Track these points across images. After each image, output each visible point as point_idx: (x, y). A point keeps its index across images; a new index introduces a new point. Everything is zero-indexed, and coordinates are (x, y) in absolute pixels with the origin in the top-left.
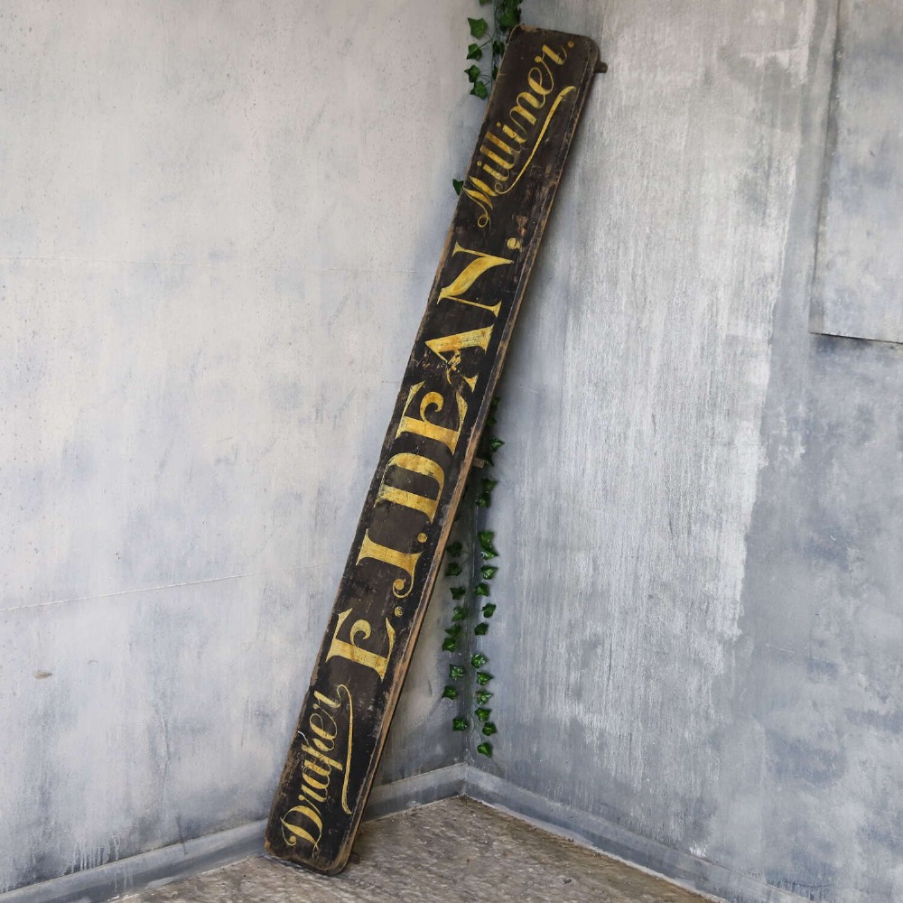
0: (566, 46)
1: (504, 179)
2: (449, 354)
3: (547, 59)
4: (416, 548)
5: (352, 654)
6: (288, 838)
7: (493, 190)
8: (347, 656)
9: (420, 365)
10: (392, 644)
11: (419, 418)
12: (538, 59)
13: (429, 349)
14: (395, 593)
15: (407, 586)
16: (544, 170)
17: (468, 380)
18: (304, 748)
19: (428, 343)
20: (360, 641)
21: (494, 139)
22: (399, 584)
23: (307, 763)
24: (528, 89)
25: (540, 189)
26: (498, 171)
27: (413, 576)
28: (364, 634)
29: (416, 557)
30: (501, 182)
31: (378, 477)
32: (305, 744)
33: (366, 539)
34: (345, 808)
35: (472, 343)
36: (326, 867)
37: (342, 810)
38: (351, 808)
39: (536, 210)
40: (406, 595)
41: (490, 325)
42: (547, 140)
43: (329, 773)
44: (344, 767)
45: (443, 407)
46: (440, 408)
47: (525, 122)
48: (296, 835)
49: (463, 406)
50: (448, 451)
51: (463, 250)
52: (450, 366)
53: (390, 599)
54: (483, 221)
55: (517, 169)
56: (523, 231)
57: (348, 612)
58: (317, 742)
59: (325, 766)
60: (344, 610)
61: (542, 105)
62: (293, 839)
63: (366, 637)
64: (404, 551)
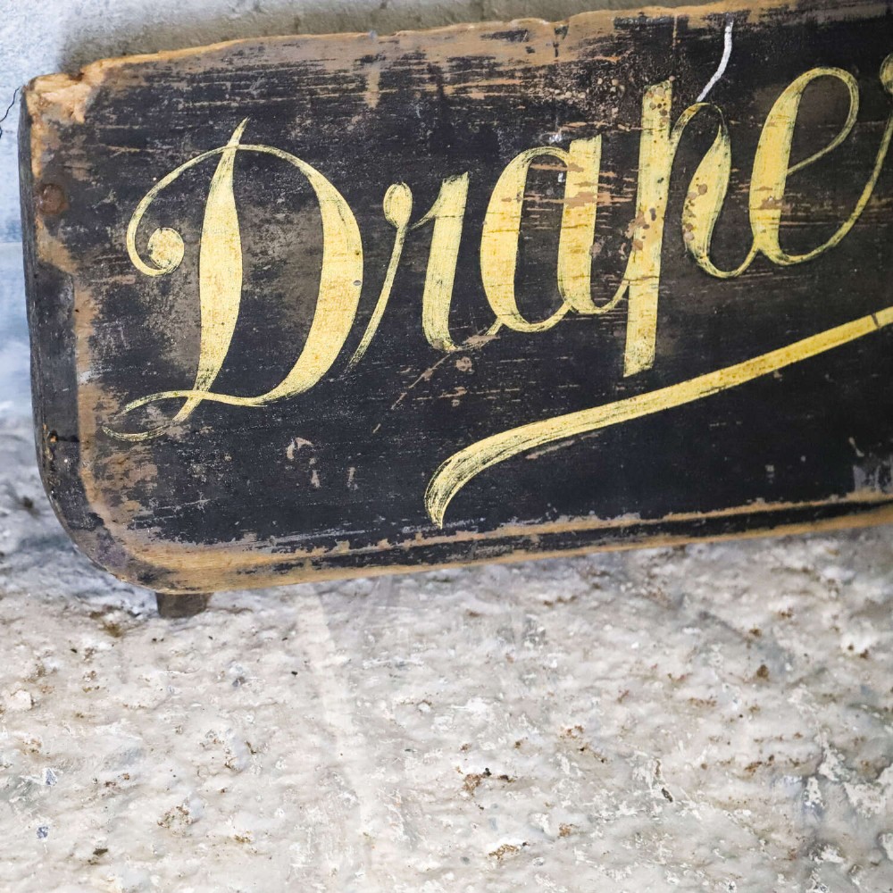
18: (658, 98)
23: (584, 158)
32: (682, 97)
34: (448, 480)
37: (433, 464)
38: (459, 508)
43: (585, 306)
44: (649, 381)
58: (715, 166)
59: (607, 269)
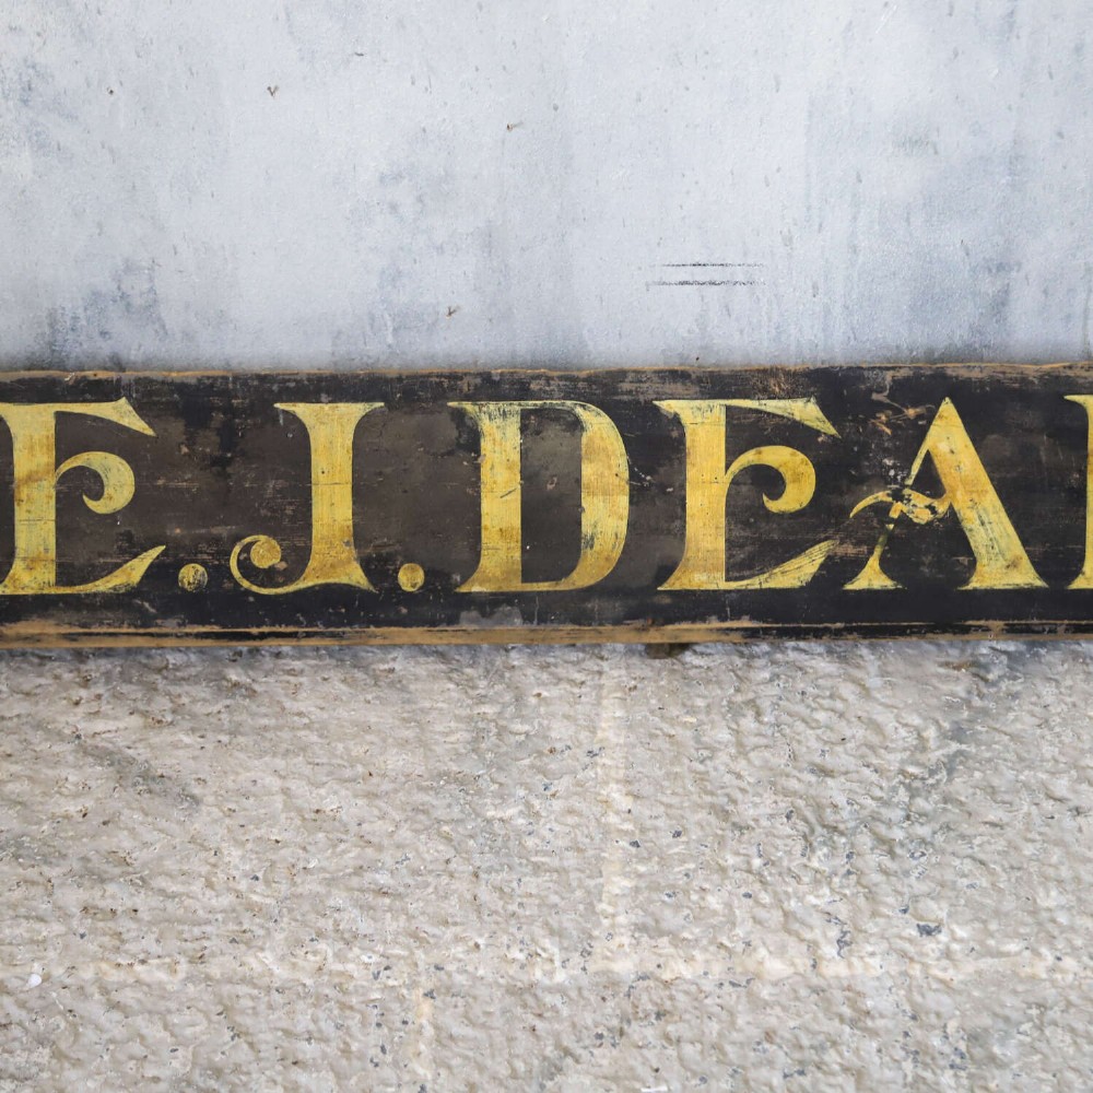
2: (930, 482)
4: (379, 567)
5: (31, 478)
8: (23, 463)
9: (881, 406)
10: (103, 586)
11: (732, 453)
13: (930, 417)
14: (237, 549)
15: (268, 576)
17: (873, 563)
19: (947, 408)
20: (75, 489)
22: (266, 552)
27: (301, 585)
28: (97, 496)
29: (355, 576)
31: (534, 386)
33: (355, 411)
35: (978, 539)
40: (246, 584)
41: (1042, 574)
45: (781, 515)
46: (774, 506)
49: (798, 572)
50: (667, 571)
52: (898, 496)
53: (217, 540)
57: (137, 424)
60: (141, 409)
63: (92, 504)
64: (360, 536)
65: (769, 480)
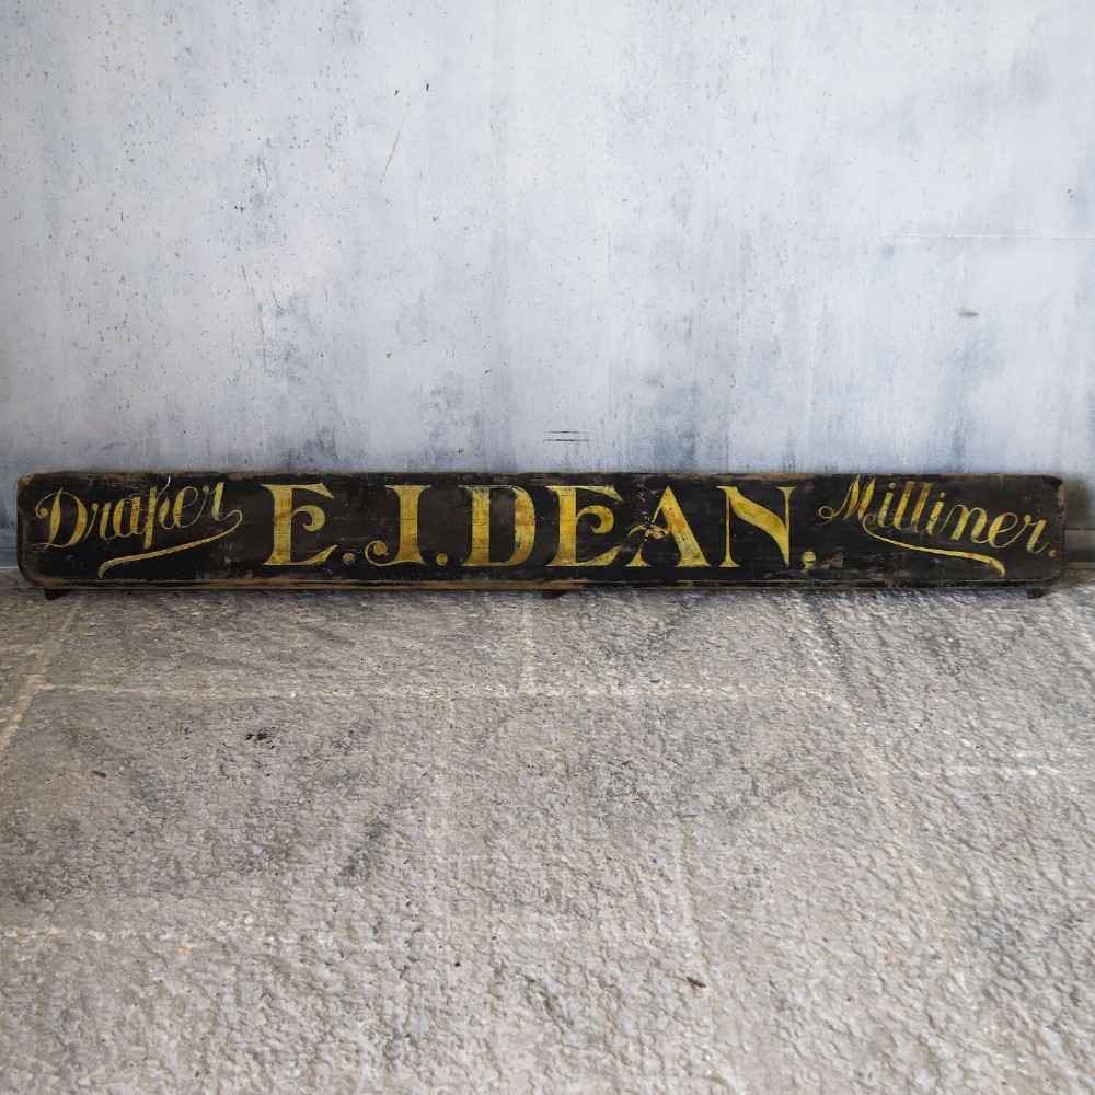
0: (1049, 548)
1: (881, 523)
2: (662, 522)
3: (1030, 530)
4: (428, 555)
5: (282, 516)
6: (42, 506)
7: (865, 514)
8: (278, 510)
9: (641, 490)
10: (310, 562)
11: (579, 508)
12: (1028, 519)
13: (661, 495)
14: (368, 547)
15: (381, 559)
16: (901, 569)
17: (638, 555)
18: (153, 490)
19: (668, 491)
20: (300, 521)
21: (925, 495)
22: (380, 548)
23: (137, 501)
24: (991, 518)
25: (879, 571)
26: (888, 512)
27: (394, 562)
28: (309, 524)
29: (418, 559)
30: (877, 520)
31: (495, 479)
32: (159, 490)
33: (419, 489)
34: (103, 568)
35: (682, 546)
36: (29, 566)
37: (101, 564)
38: (106, 574)
39: (853, 574)
40: (371, 562)
41: (708, 561)
42: (937, 561)
43: (136, 533)
44: (150, 550)
45: (599, 535)
46: (596, 531)
47: (952, 527)
48: (50, 515)
49: (607, 559)
50: (551, 558)
51: (787, 497)
52: (648, 527)
53: (359, 543)
54: (826, 512)
55: (897, 536)
56: (827, 566)
57: (327, 494)
58: (166, 505)
59: (141, 525)
60: (329, 487)
61: (975, 541)
62: (44, 512)
63: (306, 527)
64: (420, 541)
65: (595, 520)
